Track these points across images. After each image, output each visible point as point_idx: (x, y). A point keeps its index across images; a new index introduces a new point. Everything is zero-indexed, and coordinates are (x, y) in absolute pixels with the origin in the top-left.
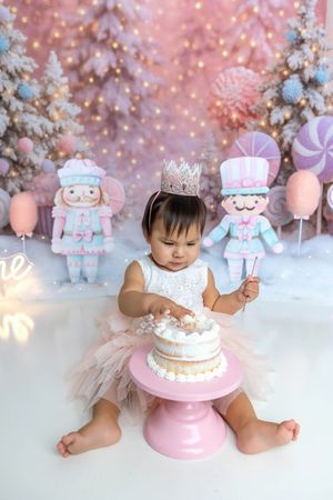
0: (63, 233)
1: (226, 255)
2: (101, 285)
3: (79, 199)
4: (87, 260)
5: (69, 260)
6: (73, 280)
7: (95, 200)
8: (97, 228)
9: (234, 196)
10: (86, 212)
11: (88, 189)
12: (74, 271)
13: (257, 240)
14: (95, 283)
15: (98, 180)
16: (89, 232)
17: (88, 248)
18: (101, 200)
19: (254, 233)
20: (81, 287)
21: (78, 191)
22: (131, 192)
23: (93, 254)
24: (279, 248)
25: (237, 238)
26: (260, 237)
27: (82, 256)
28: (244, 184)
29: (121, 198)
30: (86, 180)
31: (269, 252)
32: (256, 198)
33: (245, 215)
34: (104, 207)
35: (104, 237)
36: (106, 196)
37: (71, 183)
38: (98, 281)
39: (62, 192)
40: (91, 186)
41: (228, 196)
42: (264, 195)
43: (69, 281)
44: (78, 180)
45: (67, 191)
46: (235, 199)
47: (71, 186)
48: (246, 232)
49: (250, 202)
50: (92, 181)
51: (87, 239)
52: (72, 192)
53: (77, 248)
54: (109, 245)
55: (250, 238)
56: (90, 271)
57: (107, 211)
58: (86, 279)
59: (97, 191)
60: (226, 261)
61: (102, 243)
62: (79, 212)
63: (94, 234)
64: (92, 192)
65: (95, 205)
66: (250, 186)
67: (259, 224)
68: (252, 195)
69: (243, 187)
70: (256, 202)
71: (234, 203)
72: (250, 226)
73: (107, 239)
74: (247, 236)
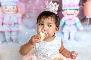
0: (3, 24)
1: (63, 31)
2: (18, 42)
3: (9, 11)
4: (13, 33)
5: (6, 33)
6: (7, 41)
7: (15, 11)
8: (16, 22)
9: (67, 10)
10: (12, 16)
11: (12, 7)
12: (7, 37)
13: (74, 26)
14: (16, 41)
15: (16, 4)
16: (13, 23)
17: (13, 29)
18: (17, 11)
19: (73, 23)
20: (10, 43)
21: (8, 8)
23: (15, 31)
24: (82, 28)
26: (75, 24)
27: (11, 32)
28: (71, 5)
30: (11, 3)
31: (78, 30)
32: (74, 11)
33: (71, 17)
34: (18, 14)
35: (19, 25)
36: (19, 10)
37: (5, 4)
38: (17, 41)
39: (2, 8)
40: (13, 6)
42: (77, 10)
43: (5, 41)
44: (8, 3)
45: (4, 7)
46: (67, 11)
47: (5, 6)
49: (72, 12)
50: (14, 4)
51: (12, 26)
52: (6, 8)
53: (9, 29)
54: (21, 28)
55: (72, 25)
56: (14, 37)
57: (20, 15)
58: (12, 40)
59: (15, 7)
60: (63, 33)
61: (18, 27)
62: (9, 16)
63: (15, 24)
64: (14, 8)
65: (15, 13)
66: (72, 6)
67: (75, 20)
68: (73, 10)
69: (70, 6)
70: (75, 12)
71: (67, 12)
72: (72, 21)
73: (20, 26)
74: (71, 24)
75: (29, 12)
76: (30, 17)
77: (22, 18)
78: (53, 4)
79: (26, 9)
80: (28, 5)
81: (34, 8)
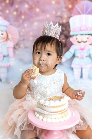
1: (73, 66)
2: (9, 83)
9: (77, 35)
13: (88, 58)
14: (5, 82)
18: (7, 39)
19: (87, 54)
22: (22, 34)
23: (4, 67)
25: (78, 57)
26: (90, 56)
29: (17, 37)
32: (88, 36)
33: (82, 45)
36: (10, 36)
38: (7, 81)
40: (2, 31)
41: (74, 35)
42: (91, 35)
46: (77, 37)
48: (82, 54)
50: (2, 28)
54: (12, 62)
57: (11, 44)
59: (5, 34)
60: (72, 69)
61: (9, 61)
63: (4, 56)
64: (2, 34)
65: (4, 41)
66: (85, 30)
67: (89, 50)
68: (86, 35)
69: (81, 30)
70: (88, 38)
71: (77, 39)
72: (85, 51)
73: (11, 59)
74: (83, 56)
75: (24, 40)
76: (26, 47)
77: (14, 48)
78: (54, 25)
79: (20, 36)
80: (23, 30)
81: (31, 34)
